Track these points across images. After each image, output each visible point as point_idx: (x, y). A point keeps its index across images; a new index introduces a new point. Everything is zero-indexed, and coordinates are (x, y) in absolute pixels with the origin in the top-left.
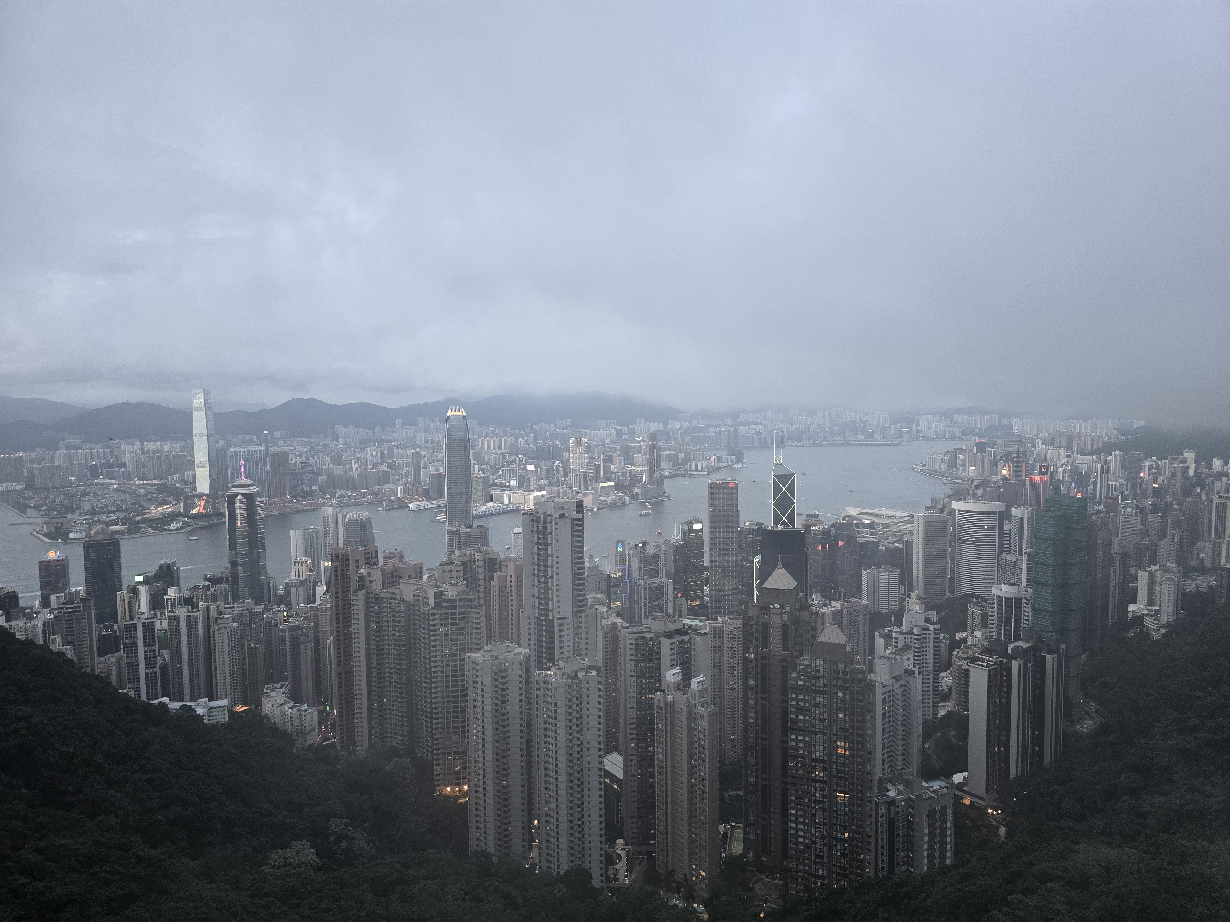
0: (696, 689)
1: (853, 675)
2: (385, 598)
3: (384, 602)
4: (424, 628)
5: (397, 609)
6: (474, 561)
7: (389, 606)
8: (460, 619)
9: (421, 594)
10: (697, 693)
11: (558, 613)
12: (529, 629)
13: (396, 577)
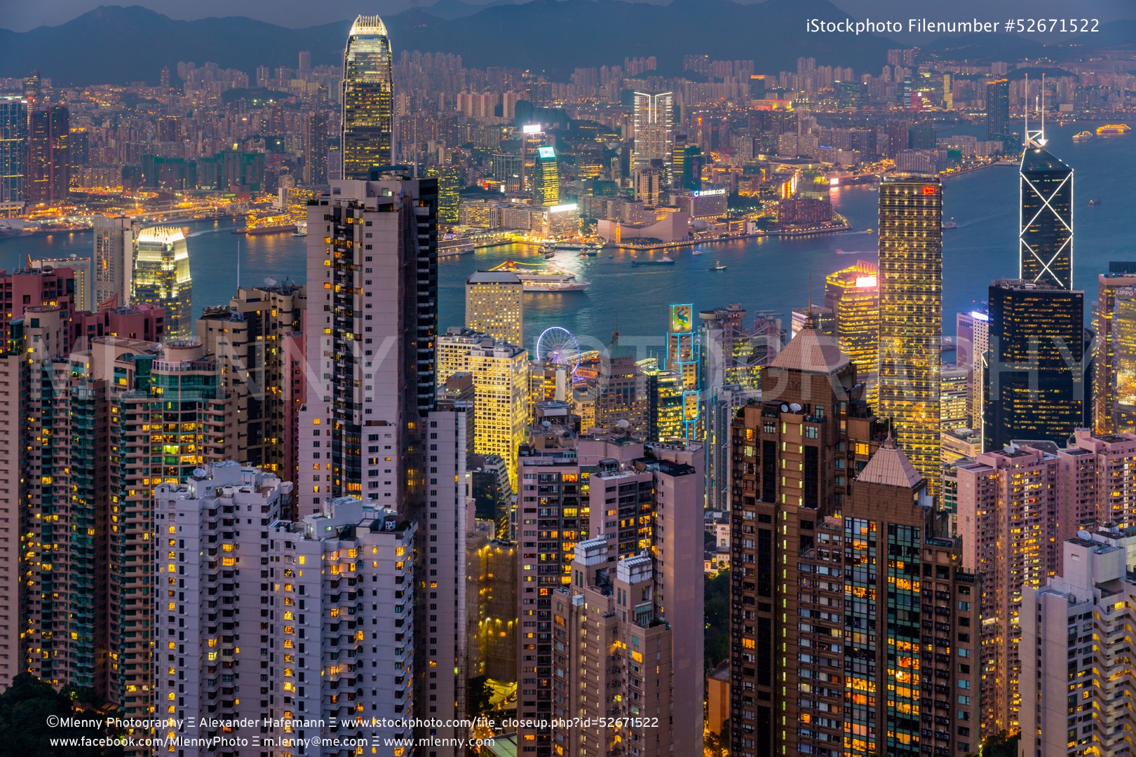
0: (627, 580)
1: (929, 558)
10: (628, 589)
11: (369, 411)
12: (317, 444)
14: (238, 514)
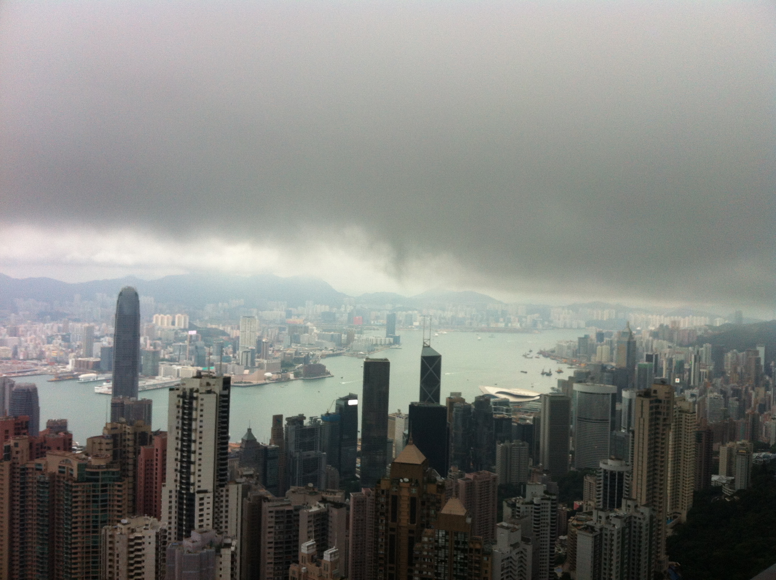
0: (329, 560)
2: (30, 468)
3: (30, 473)
4: (67, 500)
5: (42, 480)
6: (125, 434)
7: (35, 476)
8: (103, 491)
9: (66, 466)
10: (329, 564)
13: (45, 448)
14: (143, 540)
